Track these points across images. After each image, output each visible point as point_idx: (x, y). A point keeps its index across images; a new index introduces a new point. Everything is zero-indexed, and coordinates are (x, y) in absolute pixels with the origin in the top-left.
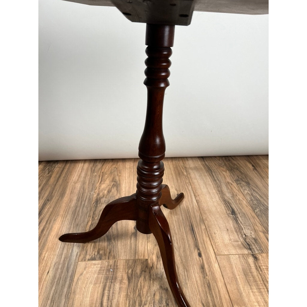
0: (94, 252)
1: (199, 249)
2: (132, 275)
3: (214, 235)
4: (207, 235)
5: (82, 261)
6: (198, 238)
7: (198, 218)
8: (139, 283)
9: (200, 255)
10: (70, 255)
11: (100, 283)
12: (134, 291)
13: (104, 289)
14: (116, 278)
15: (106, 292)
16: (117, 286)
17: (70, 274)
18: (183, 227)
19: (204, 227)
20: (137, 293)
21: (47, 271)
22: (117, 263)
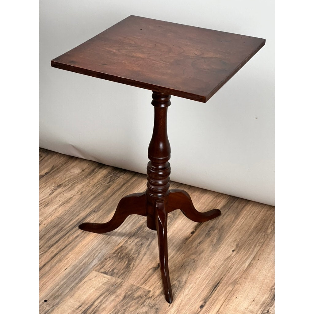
0: (109, 269)
1: (205, 303)
2: (129, 296)
3: (233, 298)
4: (226, 296)
5: (96, 271)
6: (214, 294)
7: (232, 279)
8: (131, 303)
9: (202, 307)
10: (89, 263)
11: (101, 291)
12: (123, 306)
13: (101, 296)
14: (115, 293)
15: (102, 298)
16: (113, 297)
17: (82, 276)
18: (209, 280)
19: (231, 289)
20: (125, 307)
21: (66, 268)
22: (123, 283)
